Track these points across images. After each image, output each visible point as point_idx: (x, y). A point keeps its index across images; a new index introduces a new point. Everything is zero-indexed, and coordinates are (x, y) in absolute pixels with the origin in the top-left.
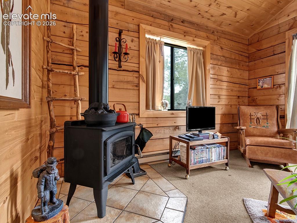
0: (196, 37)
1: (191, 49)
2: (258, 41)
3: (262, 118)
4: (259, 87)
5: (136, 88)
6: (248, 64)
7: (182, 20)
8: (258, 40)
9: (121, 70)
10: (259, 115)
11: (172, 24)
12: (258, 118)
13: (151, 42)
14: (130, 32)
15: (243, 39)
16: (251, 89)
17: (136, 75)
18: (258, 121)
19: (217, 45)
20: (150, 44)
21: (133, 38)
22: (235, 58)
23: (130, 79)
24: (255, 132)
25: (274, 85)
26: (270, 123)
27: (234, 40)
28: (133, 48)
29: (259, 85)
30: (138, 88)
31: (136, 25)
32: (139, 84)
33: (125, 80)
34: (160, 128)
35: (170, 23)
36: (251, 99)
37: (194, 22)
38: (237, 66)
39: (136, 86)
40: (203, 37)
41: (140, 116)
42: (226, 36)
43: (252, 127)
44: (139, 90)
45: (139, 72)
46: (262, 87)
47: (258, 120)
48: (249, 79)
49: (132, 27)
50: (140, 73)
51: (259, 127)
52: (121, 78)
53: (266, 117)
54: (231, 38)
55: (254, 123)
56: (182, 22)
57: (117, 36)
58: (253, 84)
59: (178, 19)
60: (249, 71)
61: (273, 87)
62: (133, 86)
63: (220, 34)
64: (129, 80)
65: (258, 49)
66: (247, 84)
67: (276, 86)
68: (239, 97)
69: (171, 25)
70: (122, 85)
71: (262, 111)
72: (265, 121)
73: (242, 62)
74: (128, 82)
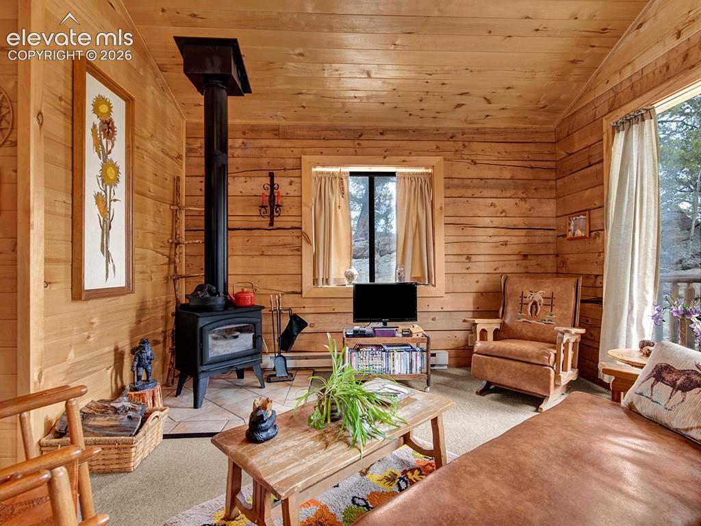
0: (412, 154)
1: (404, 176)
2: (568, 135)
3: (542, 302)
4: (570, 235)
5: (297, 253)
6: (553, 183)
7: (381, 131)
8: (568, 132)
9: (273, 229)
10: (538, 297)
11: (360, 142)
12: (535, 303)
13: (325, 178)
14: (288, 172)
15: (537, 132)
16: (559, 238)
17: (297, 233)
18: (534, 309)
19: (463, 159)
20: (323, 180)
21: (292, 179)
22: (512, 177)
23: (288, 240)
24: (525, 330)
25: (590, 232)
26: (556, 315)
27: (509, 141)
28: (292, 194)
29: (569, 230)
30: (299, 253)
31: (296, 158)
32: (301, 246)
33: (281, 243)
34: (339, 316)
35: (357, 142)
36: (559, 259)
37: (407, 129)
38: (520, 193)
39: (298, 250)
40: (428, 151)
41: (304, 295)
42: (487, 138)
43: (522, 320)
44: (301, 255)
45: (301, 228)
46: (574, 235)
47: (534, 306)
48: (557, 217)
49: (290, 162)
50: (303, 229)
51: (534, 321)
52: (274, 240)
53: (550, 301)
54: (501, 138)
55: (527, 313)
56: (381, 134)
57: (268, 180)
58: (562, 227)
59: (373, 131)
60: (557, 198)
61: (587, 236)
62: (292, 251)
63: (471, 136)
64: (286, 242)
65: (569, 152)
66: (551, 228)
67: (593, 234)
68: (525, 256)
69: (358, 144)
70: (275, 251)
71: (546, 289)
72: (546, 309)
73: (534, 182)
74: (284, 245)
